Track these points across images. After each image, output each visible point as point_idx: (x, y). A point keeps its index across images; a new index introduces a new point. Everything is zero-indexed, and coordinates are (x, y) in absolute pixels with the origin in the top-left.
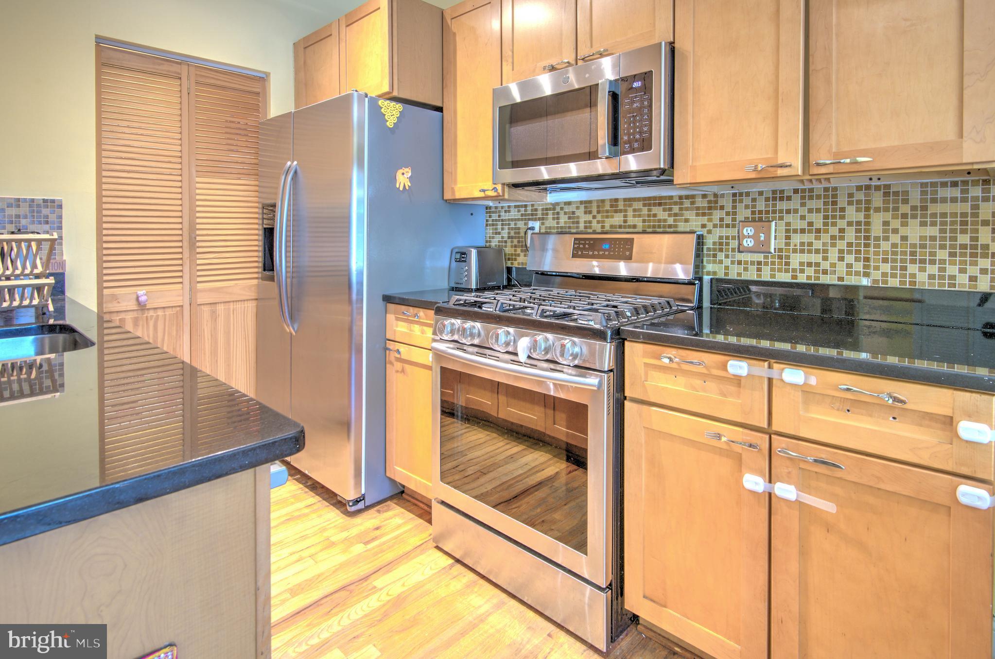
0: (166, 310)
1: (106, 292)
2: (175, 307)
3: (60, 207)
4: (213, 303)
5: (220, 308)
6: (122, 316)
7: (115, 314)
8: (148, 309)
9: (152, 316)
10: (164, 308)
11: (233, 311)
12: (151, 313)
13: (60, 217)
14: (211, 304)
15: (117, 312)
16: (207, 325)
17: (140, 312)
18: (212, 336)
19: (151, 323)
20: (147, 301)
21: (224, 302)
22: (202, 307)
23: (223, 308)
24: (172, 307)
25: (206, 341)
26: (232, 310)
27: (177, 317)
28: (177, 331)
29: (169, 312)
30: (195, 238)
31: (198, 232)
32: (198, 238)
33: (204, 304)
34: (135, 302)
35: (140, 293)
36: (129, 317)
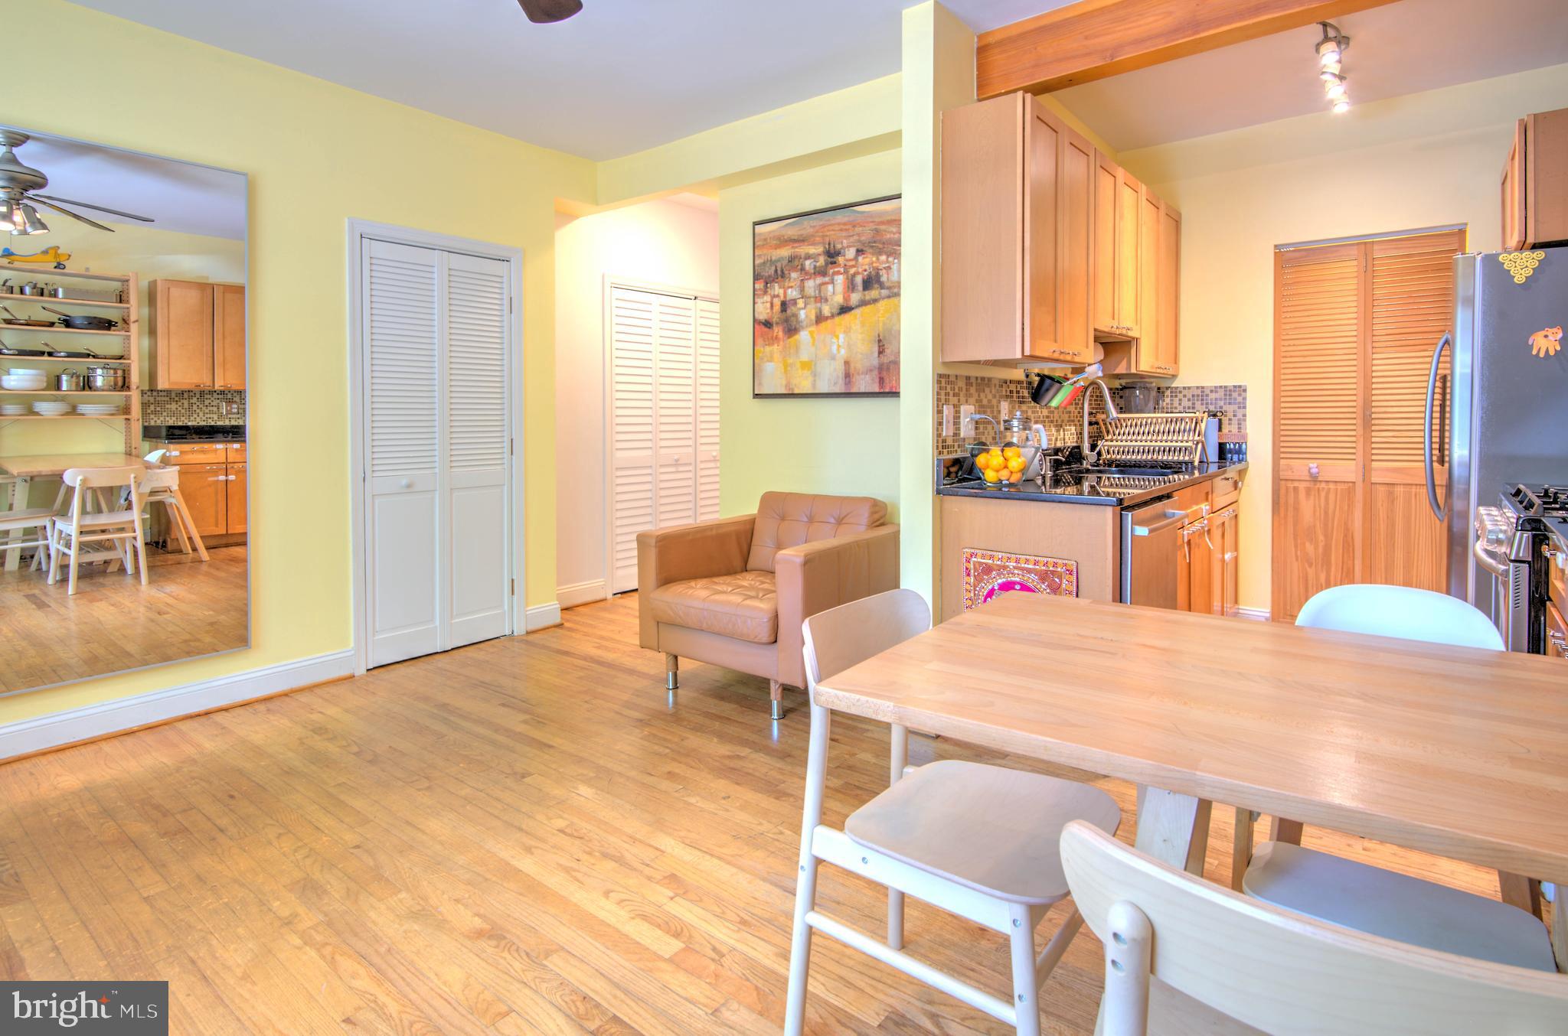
0: (1338, 484)
1: (1282, 462)
2: (1348, 482)
3: (1245, 391)
4: (1391, 484)
5: (1399, 489)
6: (1296, 484)
7: (1290, 482)
8: (1320, 481)
9: (1323, 488)
10: (1336, 482)
11: (1416, 495)
12: (1323, 485)
13: (1245, 399)
14: (1388, 484)
15: (1292, 480)
16: (1382, 505)
17: (1312, 483)
18: (1388, 517)
19: (1323, 494)
20: (1318, 473)
21: (1403, 484)
22: (1378, 486)
23: (1402, 490)
24: (1344, 482)
25: (1382, 522)
26: (1413, 494)
27: (1349, 493)
28: (1349, 506)
29: (1340, 487)
30: (1370, 416)
31: (1373, 410)
32: (1373, 416)
33: (1379, 484)
34: (1307, 474)
35: (1311, 465)
36: (1302, 486)
